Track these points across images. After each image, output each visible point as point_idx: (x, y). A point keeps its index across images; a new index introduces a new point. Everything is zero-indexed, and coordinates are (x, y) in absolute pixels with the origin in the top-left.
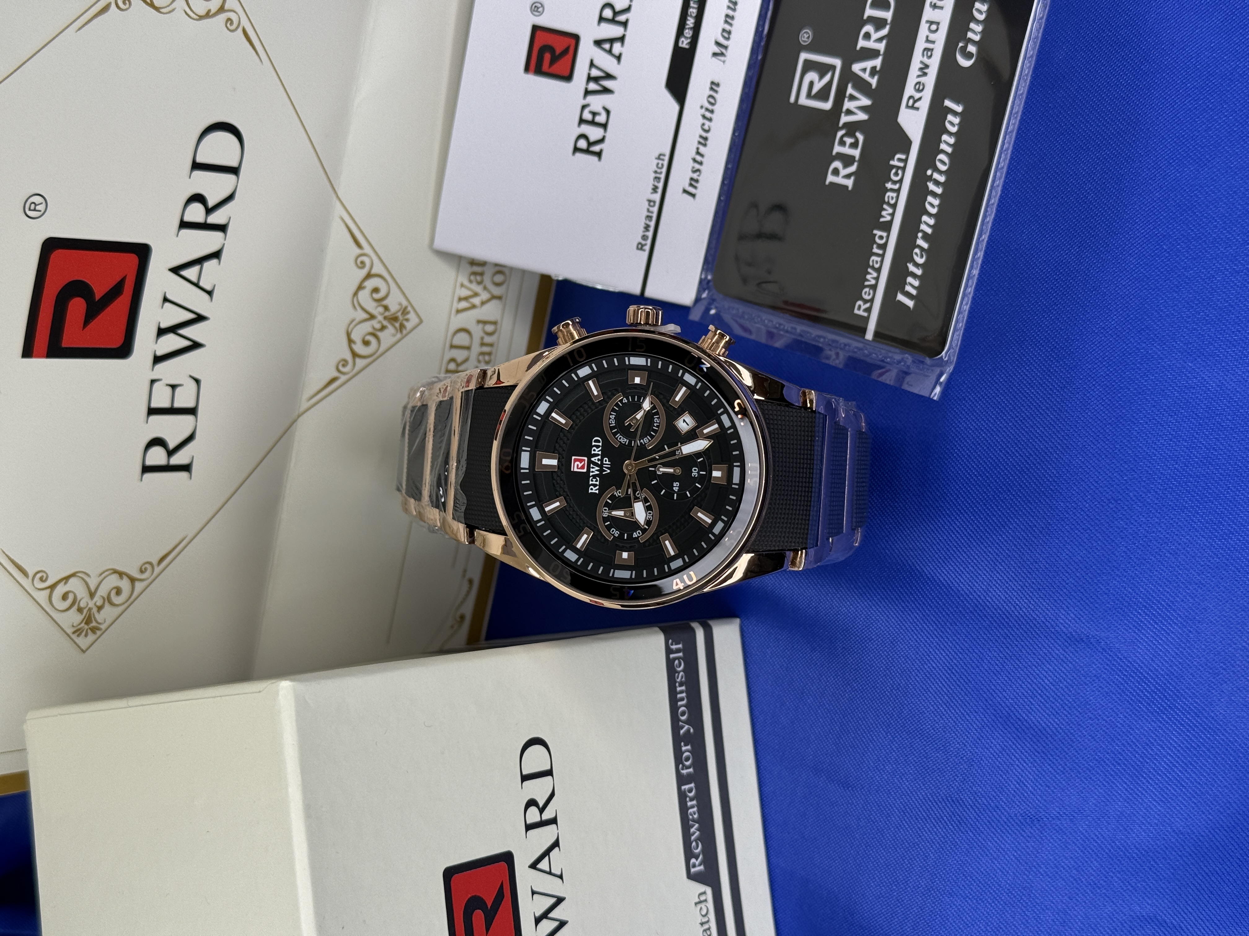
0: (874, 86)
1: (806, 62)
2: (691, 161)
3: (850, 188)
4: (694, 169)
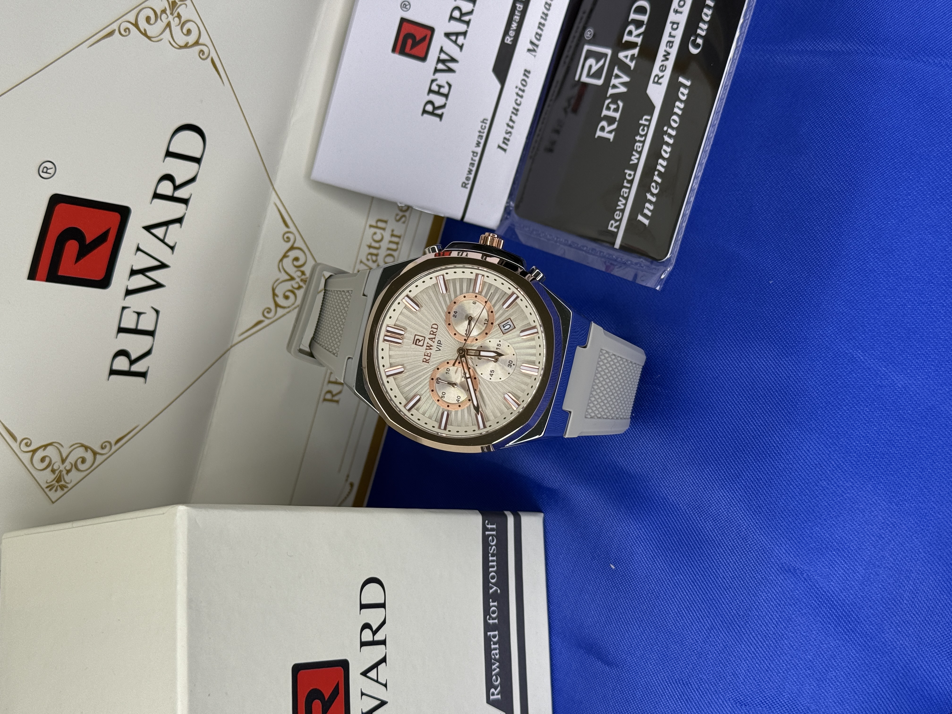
0: (632, 68)
1: (588, 51)
2: (506, 126)
3: (611, 140)
4: (507, 132)
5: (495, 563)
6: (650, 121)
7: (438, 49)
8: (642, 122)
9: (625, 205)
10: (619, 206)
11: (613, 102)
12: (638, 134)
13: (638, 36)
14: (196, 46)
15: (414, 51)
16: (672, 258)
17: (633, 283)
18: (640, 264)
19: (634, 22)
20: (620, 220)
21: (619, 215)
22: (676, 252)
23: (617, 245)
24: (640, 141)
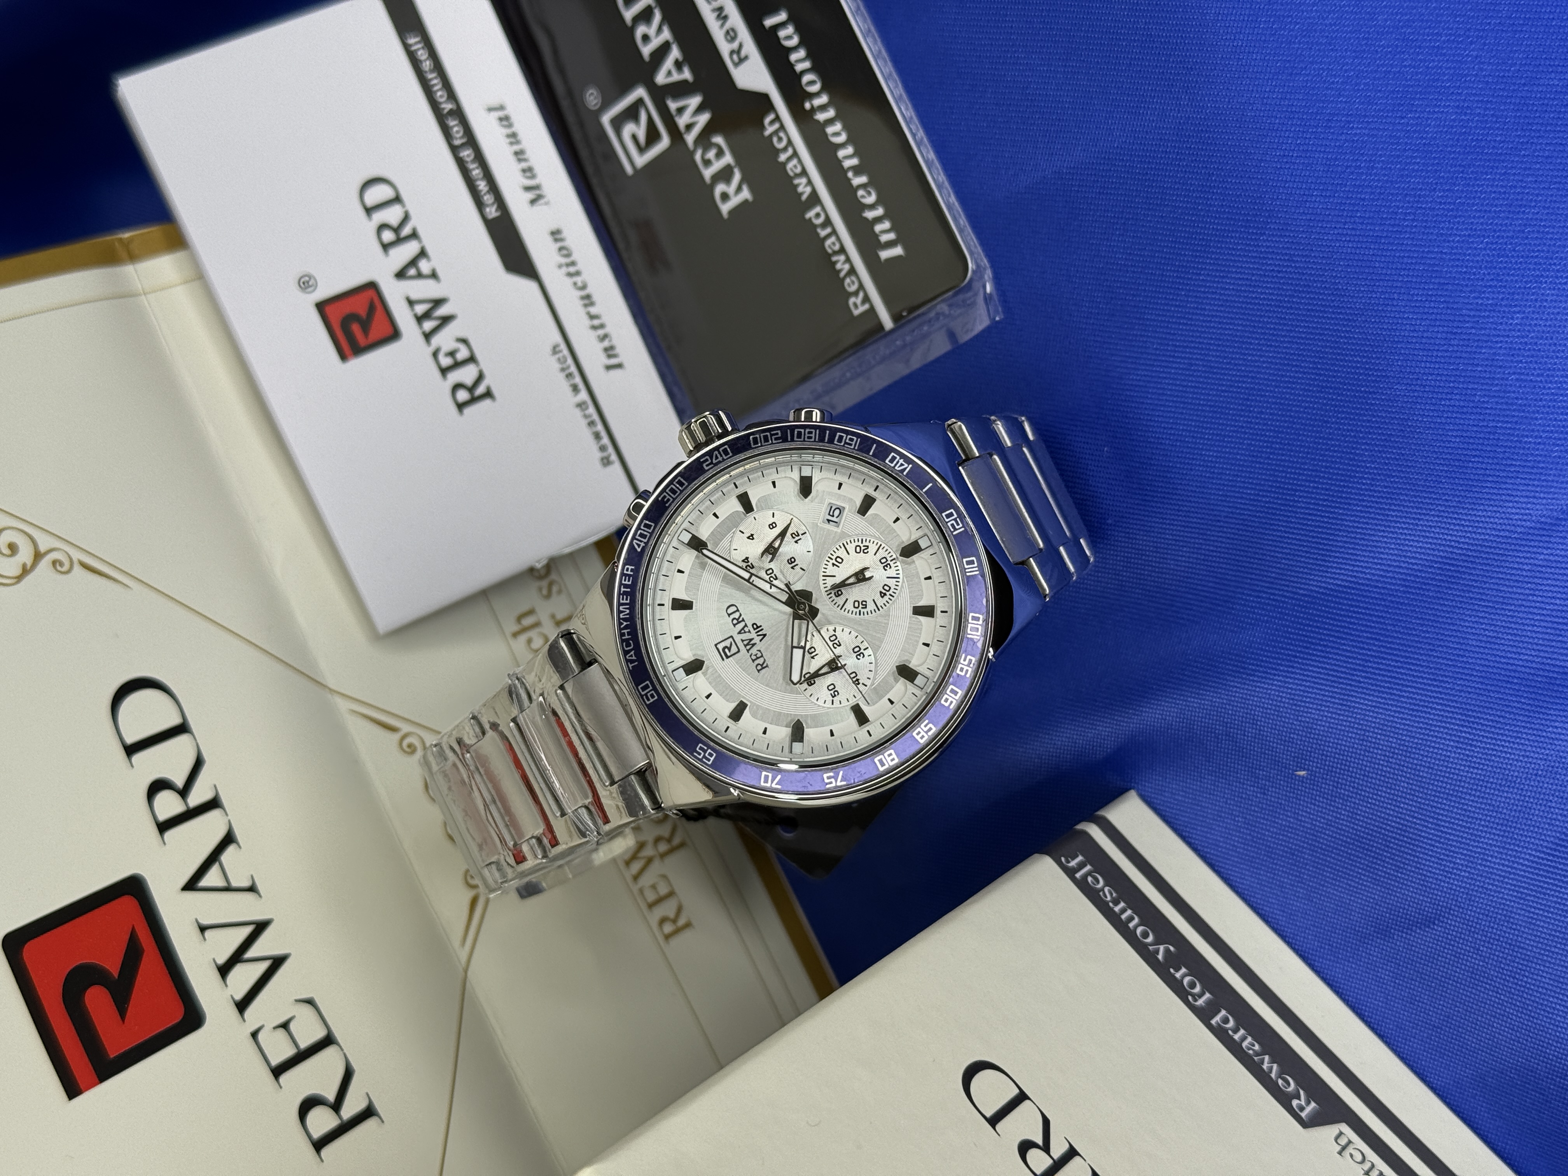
5: (1129, 912)
6: (778, 118)
7: (405, 305)
8: (769, 130)
9: (848, 260)
10: (840, 271)
11: (706, 149)
12: (777, 152)
13: (659, 30)
14: (40, 560)
15: (374, 336)
16: (979, 261)
17: (959, 351)
18: (943, 314)
19: (637, 19)
20: (861, 287)
21: (853, 282)
22: (976, 247)
23: (888, 323)
24: (789, 159)
